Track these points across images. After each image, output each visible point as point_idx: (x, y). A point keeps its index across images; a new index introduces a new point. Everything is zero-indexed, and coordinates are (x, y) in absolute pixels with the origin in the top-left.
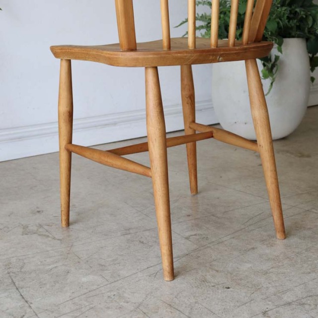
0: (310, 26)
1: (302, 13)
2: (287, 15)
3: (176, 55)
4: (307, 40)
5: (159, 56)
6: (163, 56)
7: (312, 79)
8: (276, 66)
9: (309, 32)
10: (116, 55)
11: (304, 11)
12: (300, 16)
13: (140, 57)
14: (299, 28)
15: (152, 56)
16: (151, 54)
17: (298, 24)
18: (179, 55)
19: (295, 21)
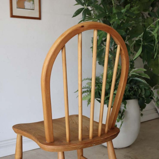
0: (140, 93)
1: (136, 88)
2: (128, 89)
3: (73, 147)
4: (139, 99)
5: (64, 148)
6: (66, 147)
7: (142, 115)
8: (123, 115)
9: (139, 96)
10: (44, 146)
11: (136, 87)
12: (134, 90)
13: (55, 148)
14: (134, 95)
15: (61, 148)
16: (61, 147)
17: (134, 93)
18: (74, 146)
19: (132, 92)
